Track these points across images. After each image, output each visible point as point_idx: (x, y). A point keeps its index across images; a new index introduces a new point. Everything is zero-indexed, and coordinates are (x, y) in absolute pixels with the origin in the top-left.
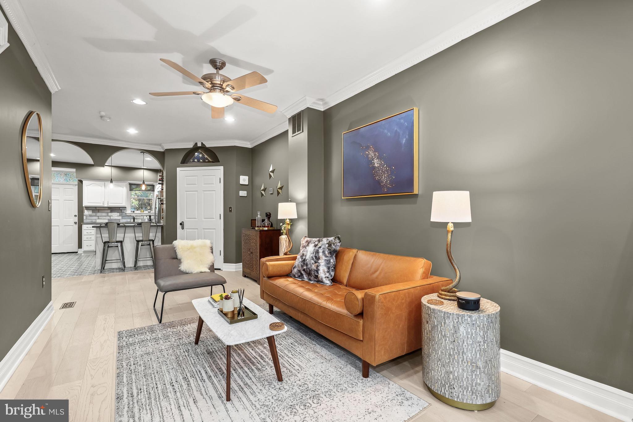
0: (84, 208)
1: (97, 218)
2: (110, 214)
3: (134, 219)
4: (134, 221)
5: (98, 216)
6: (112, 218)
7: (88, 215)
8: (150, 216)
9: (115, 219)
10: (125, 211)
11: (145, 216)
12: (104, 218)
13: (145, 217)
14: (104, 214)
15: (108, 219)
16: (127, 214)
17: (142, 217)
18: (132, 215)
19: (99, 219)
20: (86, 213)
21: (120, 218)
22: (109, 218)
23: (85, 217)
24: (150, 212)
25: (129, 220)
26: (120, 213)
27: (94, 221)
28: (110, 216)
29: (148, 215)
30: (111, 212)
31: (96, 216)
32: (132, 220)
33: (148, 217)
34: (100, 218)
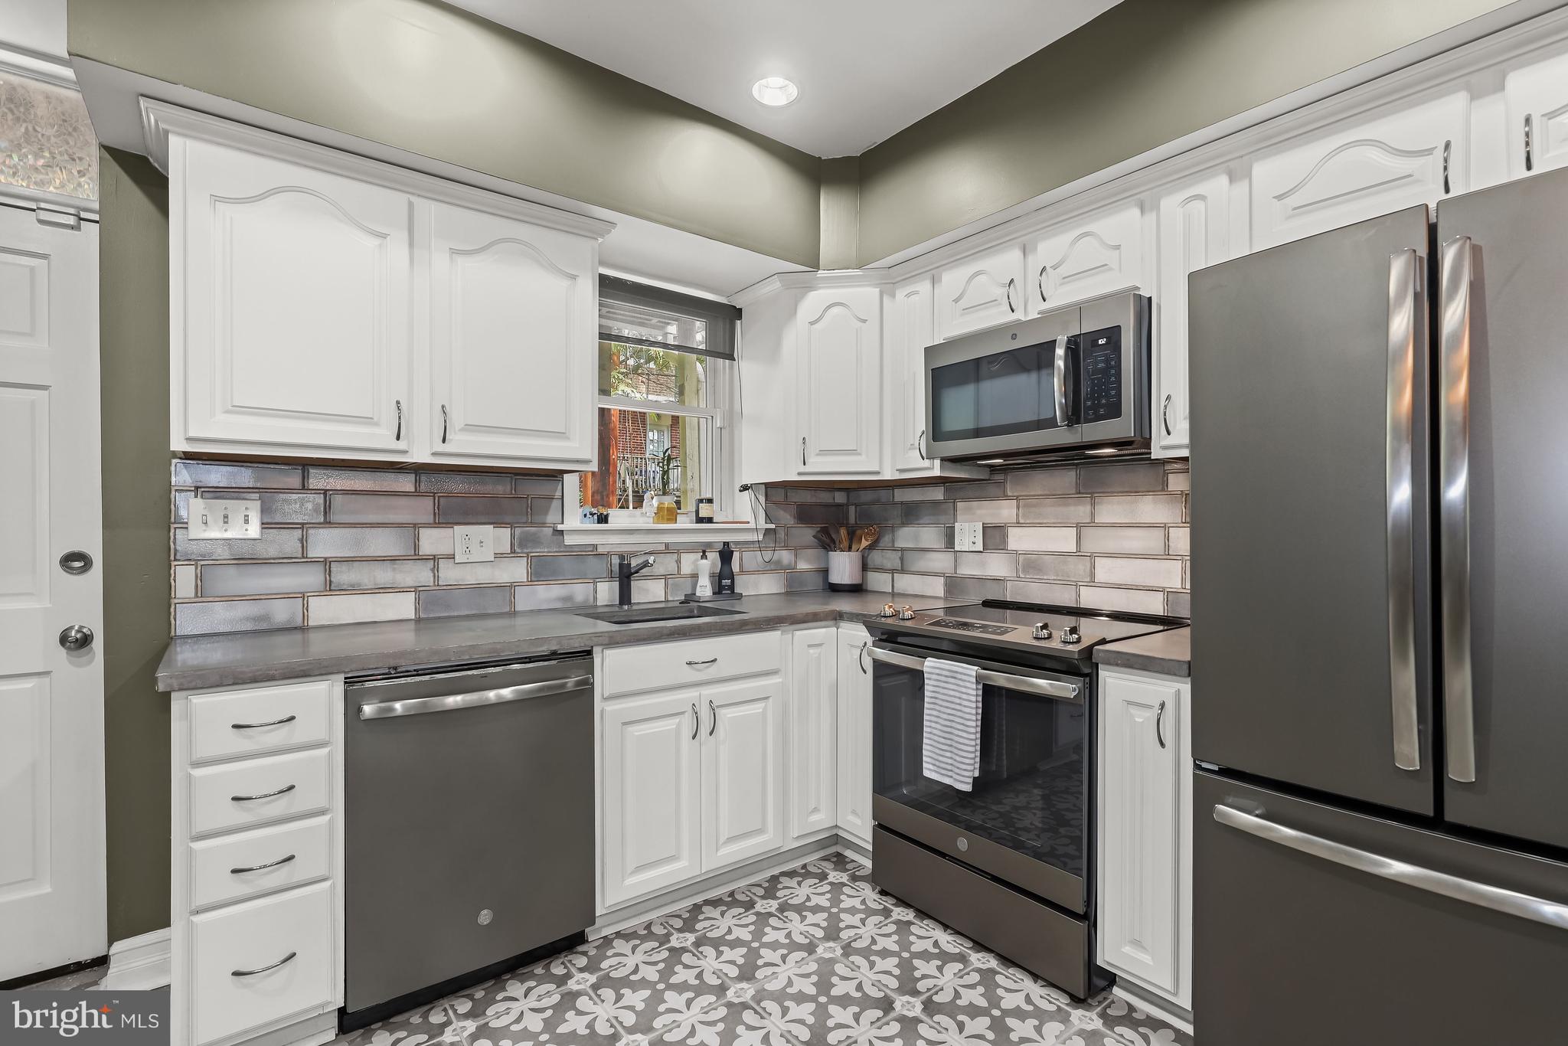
0: (181, 475)
1: (312, 578)
2: (432, 540)
3: (625, 576)
4: (625, 596)
5: (327, 563)
6: (449, 574)
7: (222, 553)
8: (726, 555)
9: (479, 588)
10: (552, 517)
11: (691, 548)
12: (383, 575)
13: (689, 562)
14: (382, 543)
15: (415, 589)
16: (569, 540)
17: (664, 564)
18: (600, 550)
19: (330, 588)
20: (196, 531)
21: (517, 571)
22: (422, 575)
23: (184, 579)
24: (710, 520)
25: (580, 591)
26: (518, 531)
27: (282, 612)
28: (434, 558)
29: (709, 545)
30: (448, 515)
31: (303, 559)
32: (606, 592)
33: (714, 557)
34: (343, 575)
